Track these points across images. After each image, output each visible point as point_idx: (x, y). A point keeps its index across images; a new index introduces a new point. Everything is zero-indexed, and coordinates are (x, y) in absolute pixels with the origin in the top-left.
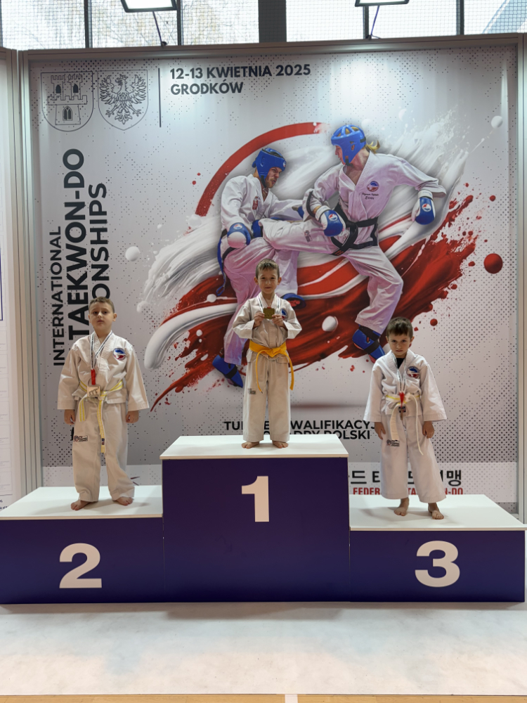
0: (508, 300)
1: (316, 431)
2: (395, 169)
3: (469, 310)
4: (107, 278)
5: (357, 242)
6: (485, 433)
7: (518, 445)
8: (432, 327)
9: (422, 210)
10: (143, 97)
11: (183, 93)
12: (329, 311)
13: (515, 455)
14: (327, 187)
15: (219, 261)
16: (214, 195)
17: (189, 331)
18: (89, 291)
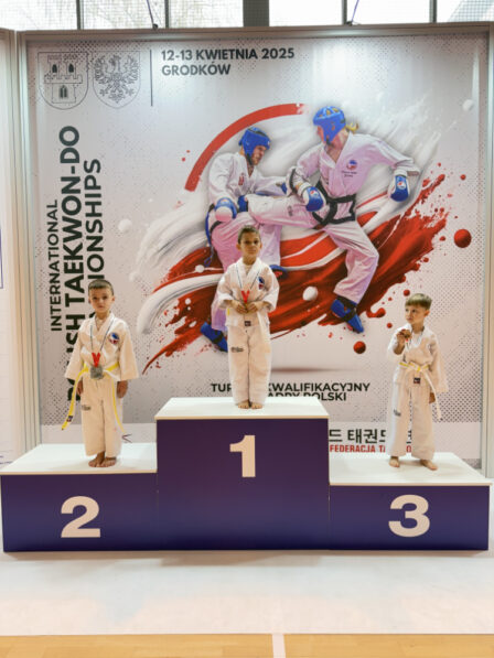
0: (476, 272)
1: (296, 393)
2: (373, 149)
3: (440, 281)
4: (101, 249)
5: (336, 217)
7: (482, 406)
9: (397, 188)
10: (136, 78)
11: (173, 74)
12: (310, 282)
13: (479, 416)
14: (309, 165)
15: (207, 234)
16: (202, 171)
17: (179, 299)
18: (85, 261)
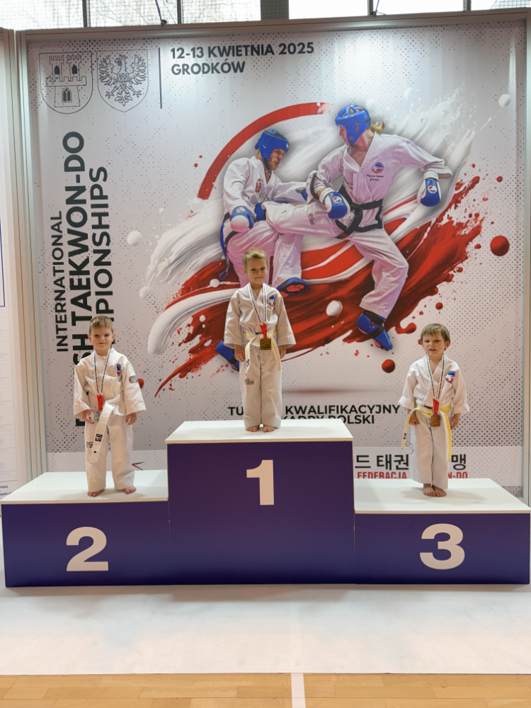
0: (515, 282)
1: (320, 416)
2: (401, 150)
3: (475, 293)
4: (109, 264)
5: (362, 225)
6: (490, 417)
7: (523, 429)
8: (438, 311)
9: (427, 191)
10: (144, 78)
11: (184, 73)
12: (333, 295)
13: (521, 439)
14: (331, 169)
15: (222, 245)
16: (216, 177)
17: (193, 316)
18: (92, 277)
